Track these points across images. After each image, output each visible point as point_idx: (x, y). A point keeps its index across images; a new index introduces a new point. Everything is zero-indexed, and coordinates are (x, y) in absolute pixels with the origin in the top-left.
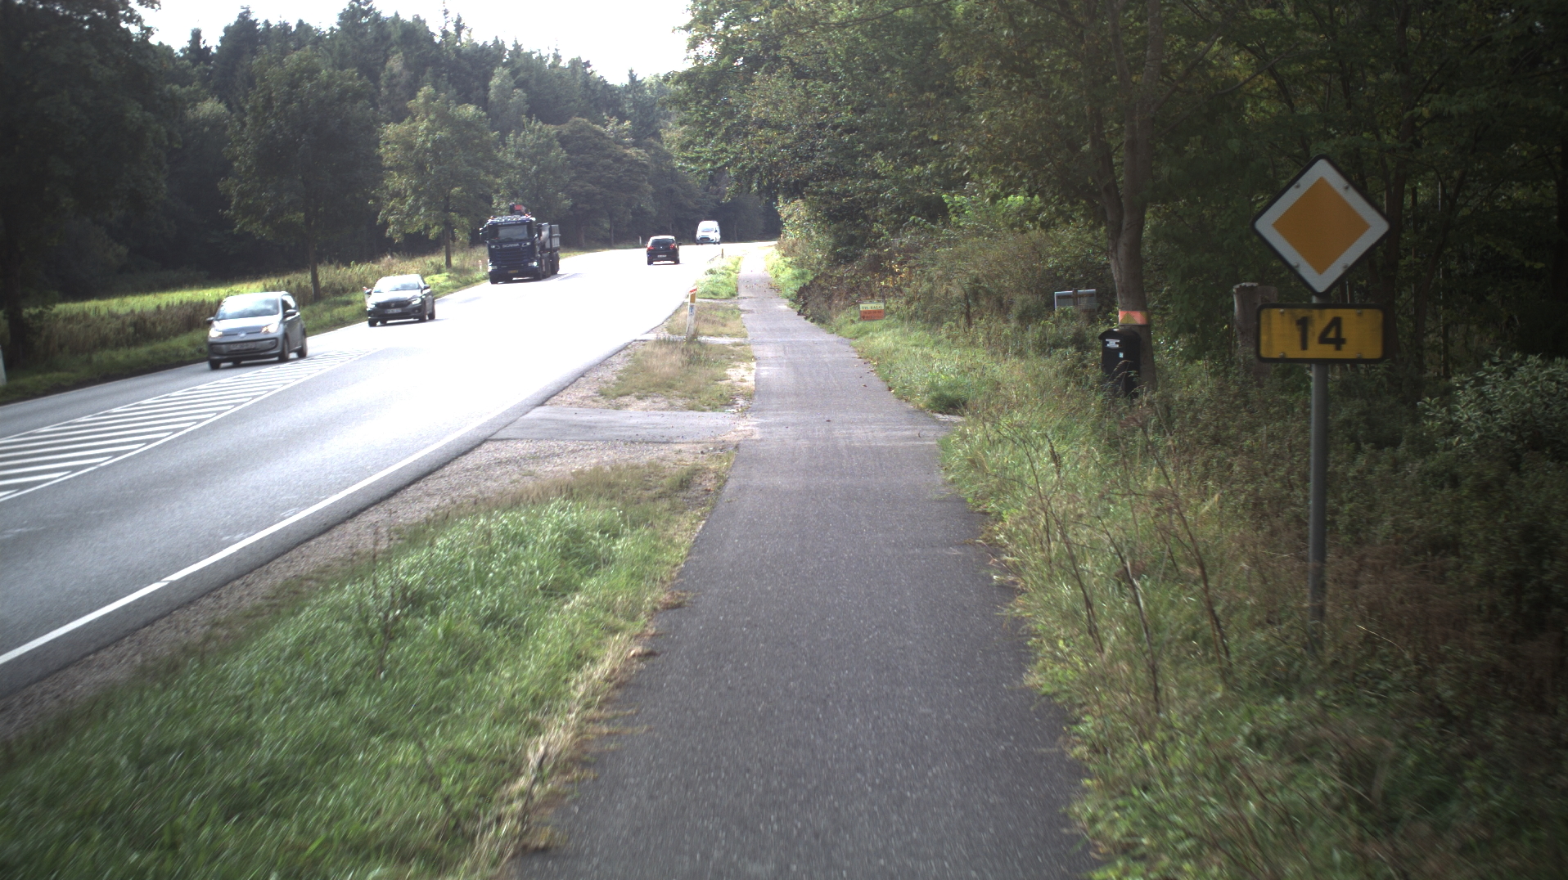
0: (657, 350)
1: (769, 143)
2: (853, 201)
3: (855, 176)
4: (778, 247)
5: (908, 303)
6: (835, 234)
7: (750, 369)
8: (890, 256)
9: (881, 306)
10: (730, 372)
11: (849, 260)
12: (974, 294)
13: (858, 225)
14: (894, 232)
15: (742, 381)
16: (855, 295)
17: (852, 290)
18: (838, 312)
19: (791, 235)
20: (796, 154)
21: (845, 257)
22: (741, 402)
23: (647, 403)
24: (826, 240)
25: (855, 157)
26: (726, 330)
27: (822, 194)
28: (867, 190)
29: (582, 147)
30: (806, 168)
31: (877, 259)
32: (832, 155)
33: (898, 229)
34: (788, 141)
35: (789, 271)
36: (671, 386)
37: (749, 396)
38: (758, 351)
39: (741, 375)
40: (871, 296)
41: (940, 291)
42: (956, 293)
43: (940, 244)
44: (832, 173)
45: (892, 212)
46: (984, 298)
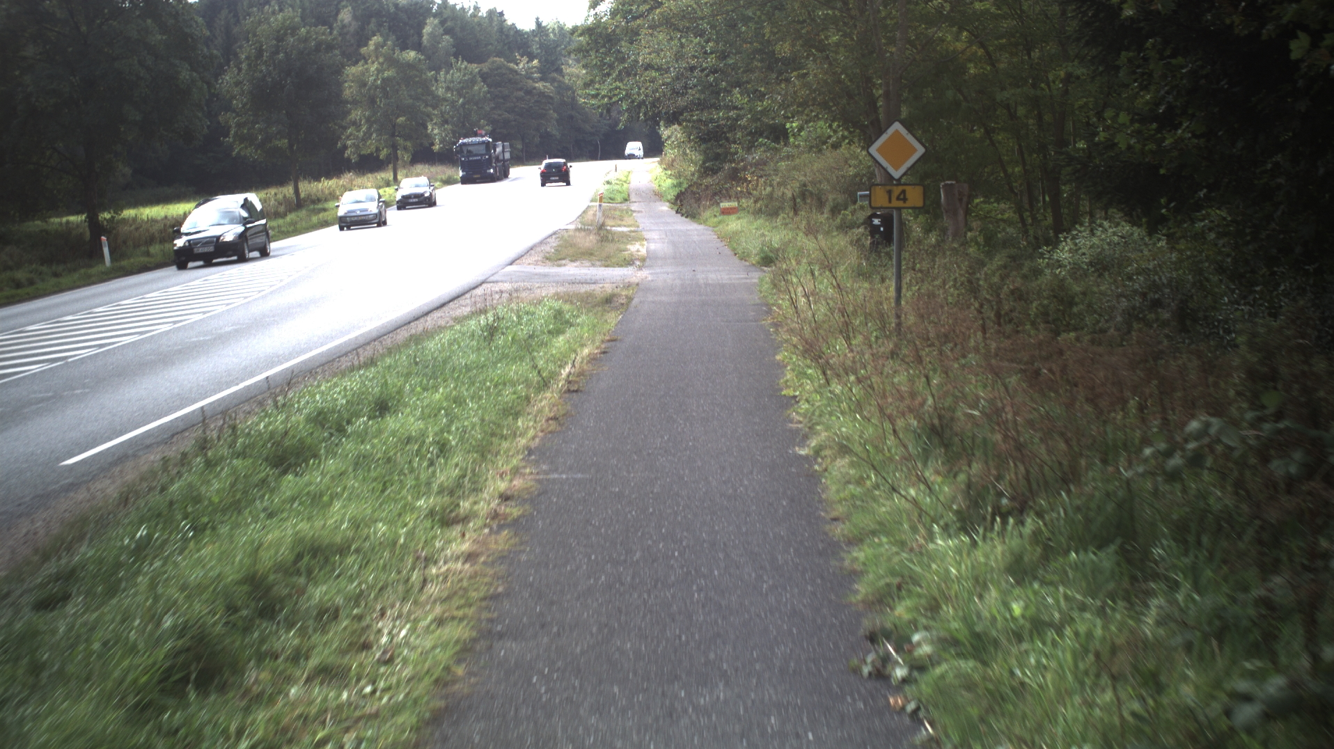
0: (577, 234)
1: (653, 82)
2: (717, 127)
3: (718, 108)
4: (660, 163)
5: (756, 202)
6: (705, 152)
7: (643, 245)
8: (745, 169)
9: (735, 204)
10: (629, 247)
11: (714, 171)
12: (804, 194)
13: (721, 146)
14: (750, 148)
15: (638, 251)
16: (717, 198)
17: (715, 194)
18: (705, 209)
19: (670, 153)
20: (673, 90)
21: (712, 170)
22: (638, 263)
23: (578, 263)
24: (696, 156)
25: (718, 93)
26: (624, 223)
27: (694, 121)
28: (728, 118)
29: (500, 82)
30: (681, 102)
31: (736, 170)
32: (702, 92)
34: (669, 80)
35: (669, 182)
36: (591, 254)
37: (643, 260)
38: (647, 235)
39: (634, 248)
40: (729, 198)
41: (778, 193)
42: (789, 194)
43: (781, 159)
44: (702, 105)
45: (747, 135)
46: (806, 198)
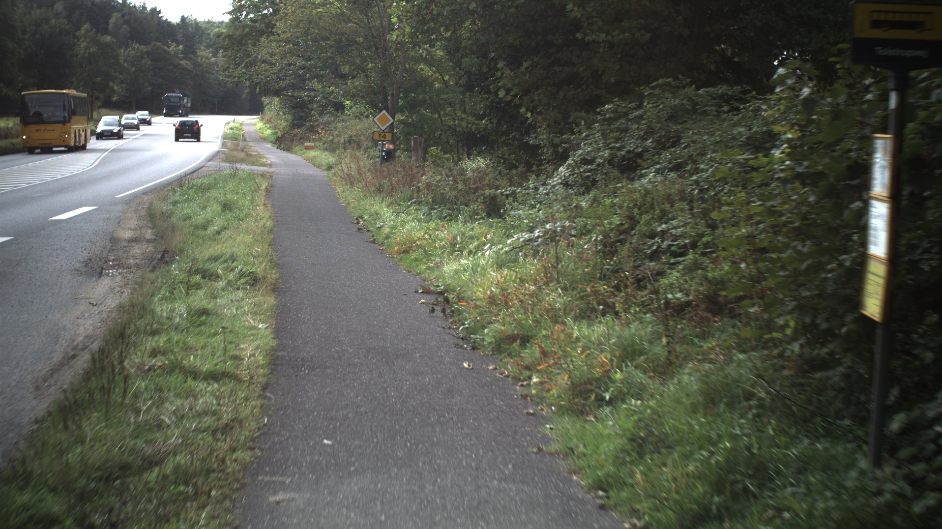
0: (232, 152)
1: (266, 71)
2: (303, 101)
3: (304, 90)
4: (262, 119)
5: (324, 144)
6: (294, 115)
7: (268, 159)
8: (318, 126)
9: (312, 144)
10: (261, 159)
11: (299, 127)
12: (350, 141)
13: (304, 111)
14: (321, 115)
15: (266, 162)
16: (302, 141)
17: (301, 139)
18: (295, 146)
19: (269, 113)
20: (278, 77)
21: (297, 125)
22: (268, 165)
24: (289, 117)
25: (304, 81)
27: (288, 96)
28: (309, 96)
29: (158, 58)
30: (282, 84)
31: (312, 126)
32: (295, 79)
33: (322, 114)
34: (276, 71)
35: (269, 131)
37: (270, 164)
38: (268, 156)
40: (309, 141)
41: (336, 140)
42: (342, 141)
43: (339, 122)
44: (294, 87)
45: (320, 106)
46: (352, 143)
